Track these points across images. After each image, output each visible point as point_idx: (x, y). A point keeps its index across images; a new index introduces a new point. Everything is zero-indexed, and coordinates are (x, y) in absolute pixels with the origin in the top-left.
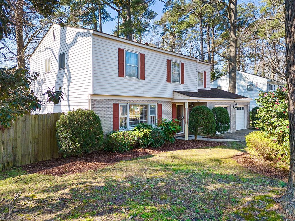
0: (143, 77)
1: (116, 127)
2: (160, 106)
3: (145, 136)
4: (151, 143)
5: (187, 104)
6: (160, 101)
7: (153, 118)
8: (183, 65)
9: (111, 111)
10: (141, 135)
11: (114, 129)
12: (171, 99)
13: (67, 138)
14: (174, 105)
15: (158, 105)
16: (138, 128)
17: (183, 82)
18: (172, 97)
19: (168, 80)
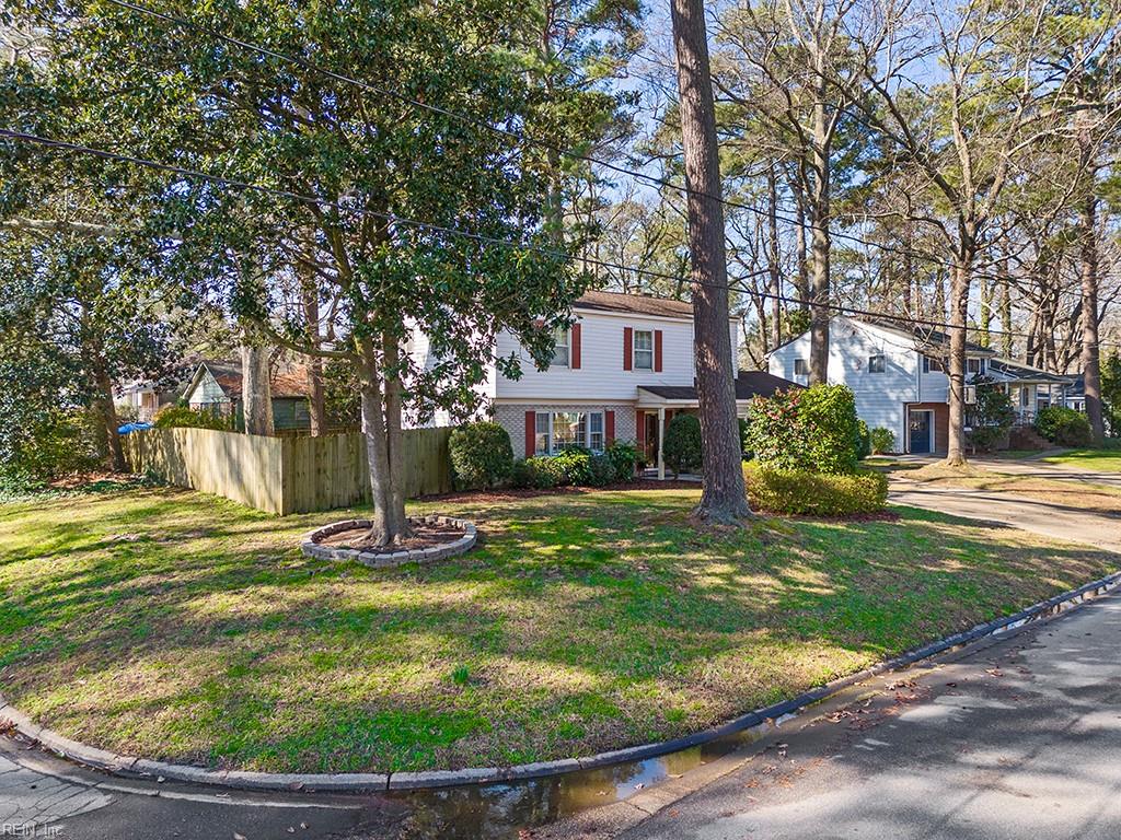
0: (577, 364)
1: (530, 449)
2: (610, 415)
3: (578, 465)
4: (590, 478)
5: (663, 411)
6: (610, 407)
7: (597, 437)
8: (659, 334)
9: (523, 424)
10: (572, 462)
11: (527, 454)
12: (635, 401)
13: (466, 461)
14: (640, 413)
15: (607, 413)
16: (567, 452)
17: (659, 368)
18: (636, 397)
19: (627, 366)
